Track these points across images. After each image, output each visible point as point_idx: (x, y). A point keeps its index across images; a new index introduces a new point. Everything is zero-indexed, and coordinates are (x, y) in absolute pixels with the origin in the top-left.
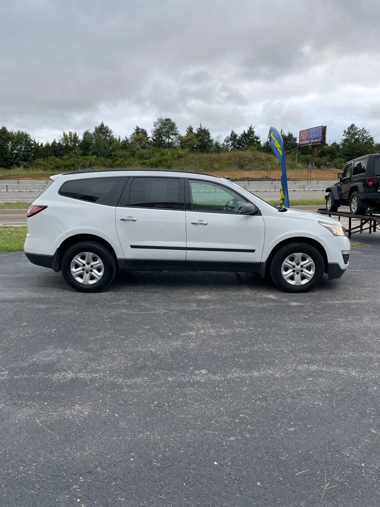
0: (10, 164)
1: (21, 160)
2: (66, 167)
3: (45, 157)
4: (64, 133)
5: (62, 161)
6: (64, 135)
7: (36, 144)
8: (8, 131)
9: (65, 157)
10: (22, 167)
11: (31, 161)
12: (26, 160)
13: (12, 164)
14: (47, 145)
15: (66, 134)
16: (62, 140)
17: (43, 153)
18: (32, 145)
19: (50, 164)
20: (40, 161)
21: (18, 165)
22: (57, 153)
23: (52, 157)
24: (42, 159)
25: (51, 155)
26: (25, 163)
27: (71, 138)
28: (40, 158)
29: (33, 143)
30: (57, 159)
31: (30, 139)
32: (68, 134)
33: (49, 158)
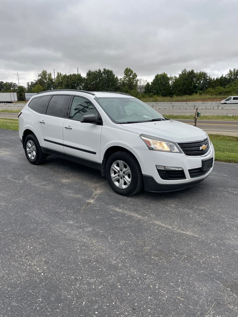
0: (192, 92)
1: (199, 89)
2: (226, 92)
3: (213, 87)
4: (230, 70)
5: (224, 89)
6: (230, 71)
7: (210, 79)
8: (195, 72)
9: (227, 86)
10: (198, 94)
11: (204, 90)
12: (201, 89)
13: (193, 92)
14: (217, 79)
15: (231, 70)
16: (228, 75)
17: (213, 84)
18: (208, 79)
19: (216, 91)
20: (210, 89)
21: (196, 93)
22: (222, 84)
23: (218, 87)
24: (211, 88)
25: (218, 85)
26: (201, 91)
27: (234, 73)
28: (210, 88)
29: (208, 78)
30: (221, 88)
31: (207, 76)
32: (233, 70)
33: (216, 88)
